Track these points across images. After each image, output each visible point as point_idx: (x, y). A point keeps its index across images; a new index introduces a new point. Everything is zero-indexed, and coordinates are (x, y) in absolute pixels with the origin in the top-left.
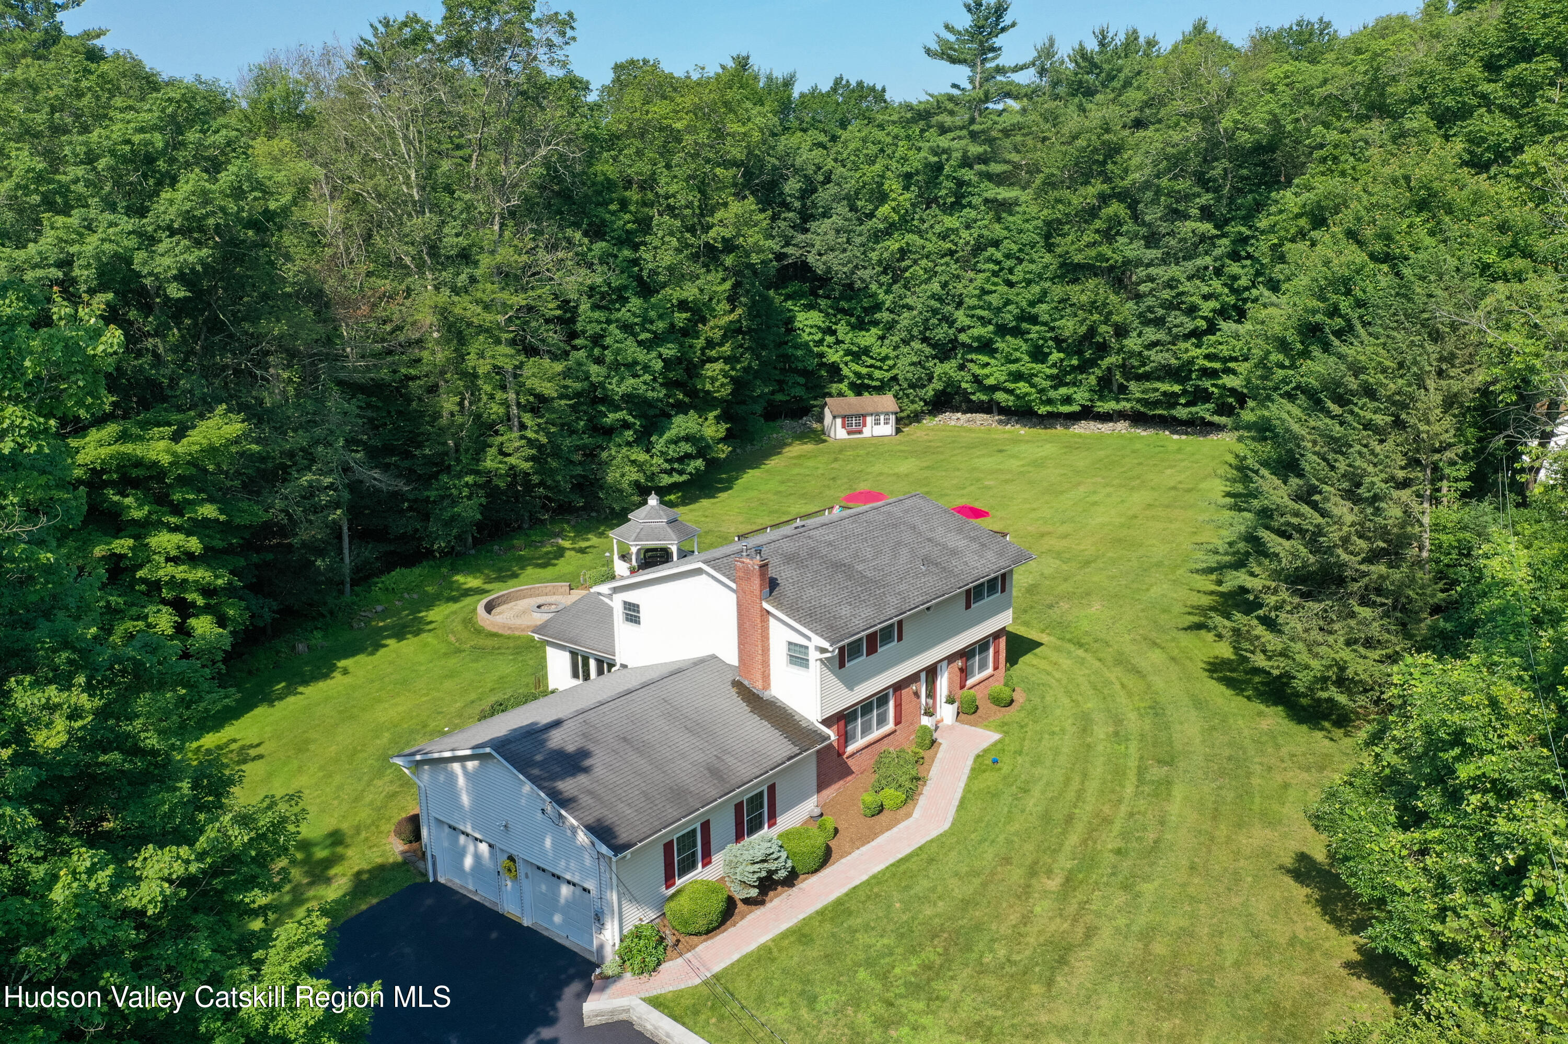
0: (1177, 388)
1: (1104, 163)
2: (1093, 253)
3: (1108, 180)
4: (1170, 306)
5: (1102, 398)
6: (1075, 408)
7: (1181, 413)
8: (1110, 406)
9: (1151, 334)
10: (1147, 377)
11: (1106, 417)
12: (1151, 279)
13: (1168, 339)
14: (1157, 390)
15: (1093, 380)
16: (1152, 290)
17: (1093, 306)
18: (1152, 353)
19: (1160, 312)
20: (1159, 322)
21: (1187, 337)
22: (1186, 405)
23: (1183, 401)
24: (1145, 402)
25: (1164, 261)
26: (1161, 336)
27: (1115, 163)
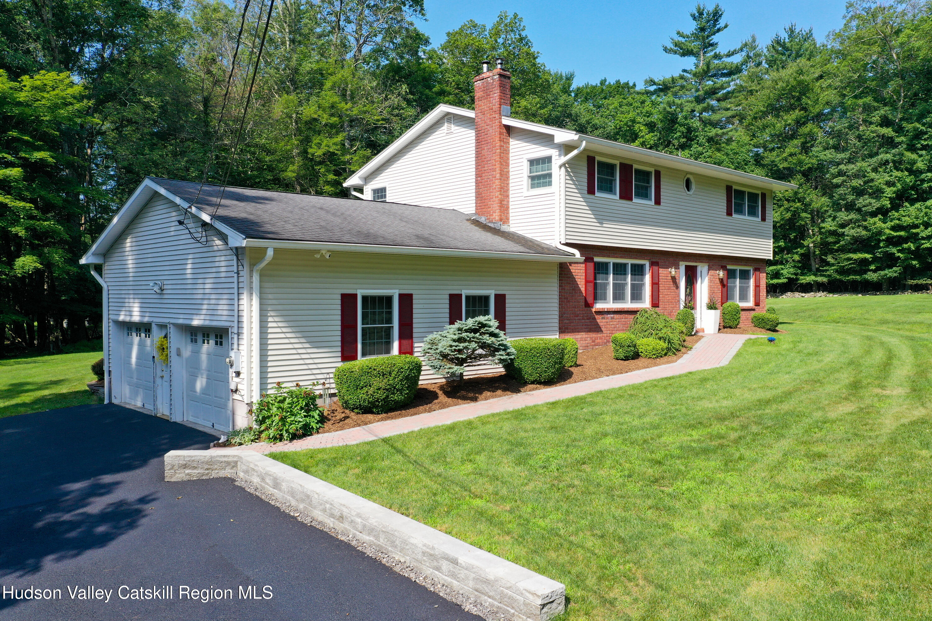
0: (868, 256)
1: (799, 99)
2: (794, 160)
3: (805, 109)
4: (859, 192)
5: (803, 274)
6: (783, 281)
7: (872, 276)
8: (810, 279)
9: (843, 216)
10: (843, 250)
11: (807, 288)
12: (841, 174)
13: (859, 217)
14: (849, 259)
15: (797, 257)
16: (844, 181)
17: (796, 197)
18: (846, 230)
19: (851, 198)
20: (850, 207)
21: (873, 214)
22: (875, 271)
23: (873, 267)
24: (842, 271)
25: (850, 161)
26: (853, 216)
27: (809, 98)
